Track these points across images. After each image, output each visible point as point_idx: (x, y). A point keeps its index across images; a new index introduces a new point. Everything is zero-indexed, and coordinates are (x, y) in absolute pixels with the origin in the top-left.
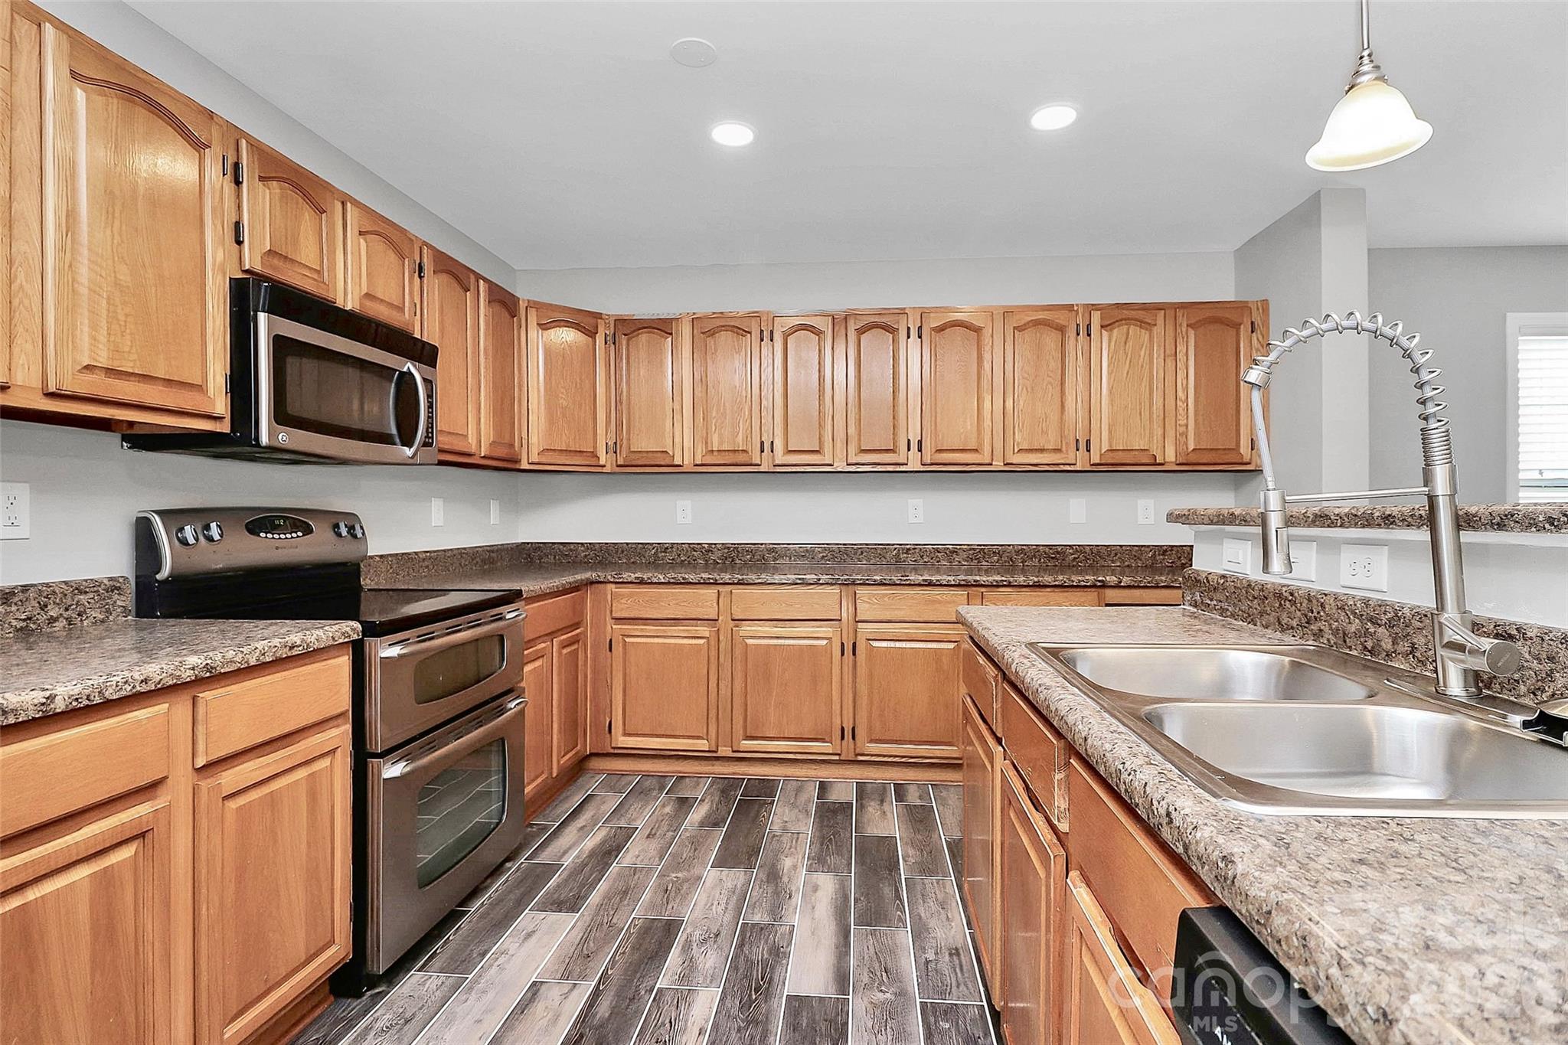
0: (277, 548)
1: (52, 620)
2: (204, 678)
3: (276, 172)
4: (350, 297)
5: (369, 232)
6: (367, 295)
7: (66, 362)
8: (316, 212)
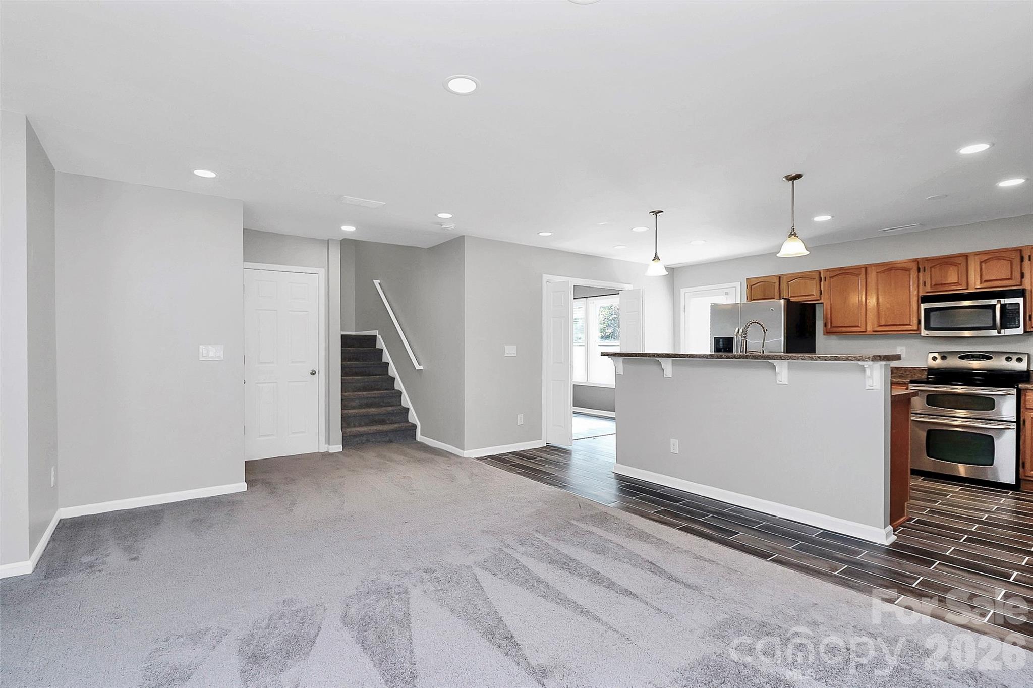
0: (969, 363)
3: (935, 263)
4: (975, 285)
5: (987, 260)
6: (986, 281)
7: (876, 326)
8: (956, 266)
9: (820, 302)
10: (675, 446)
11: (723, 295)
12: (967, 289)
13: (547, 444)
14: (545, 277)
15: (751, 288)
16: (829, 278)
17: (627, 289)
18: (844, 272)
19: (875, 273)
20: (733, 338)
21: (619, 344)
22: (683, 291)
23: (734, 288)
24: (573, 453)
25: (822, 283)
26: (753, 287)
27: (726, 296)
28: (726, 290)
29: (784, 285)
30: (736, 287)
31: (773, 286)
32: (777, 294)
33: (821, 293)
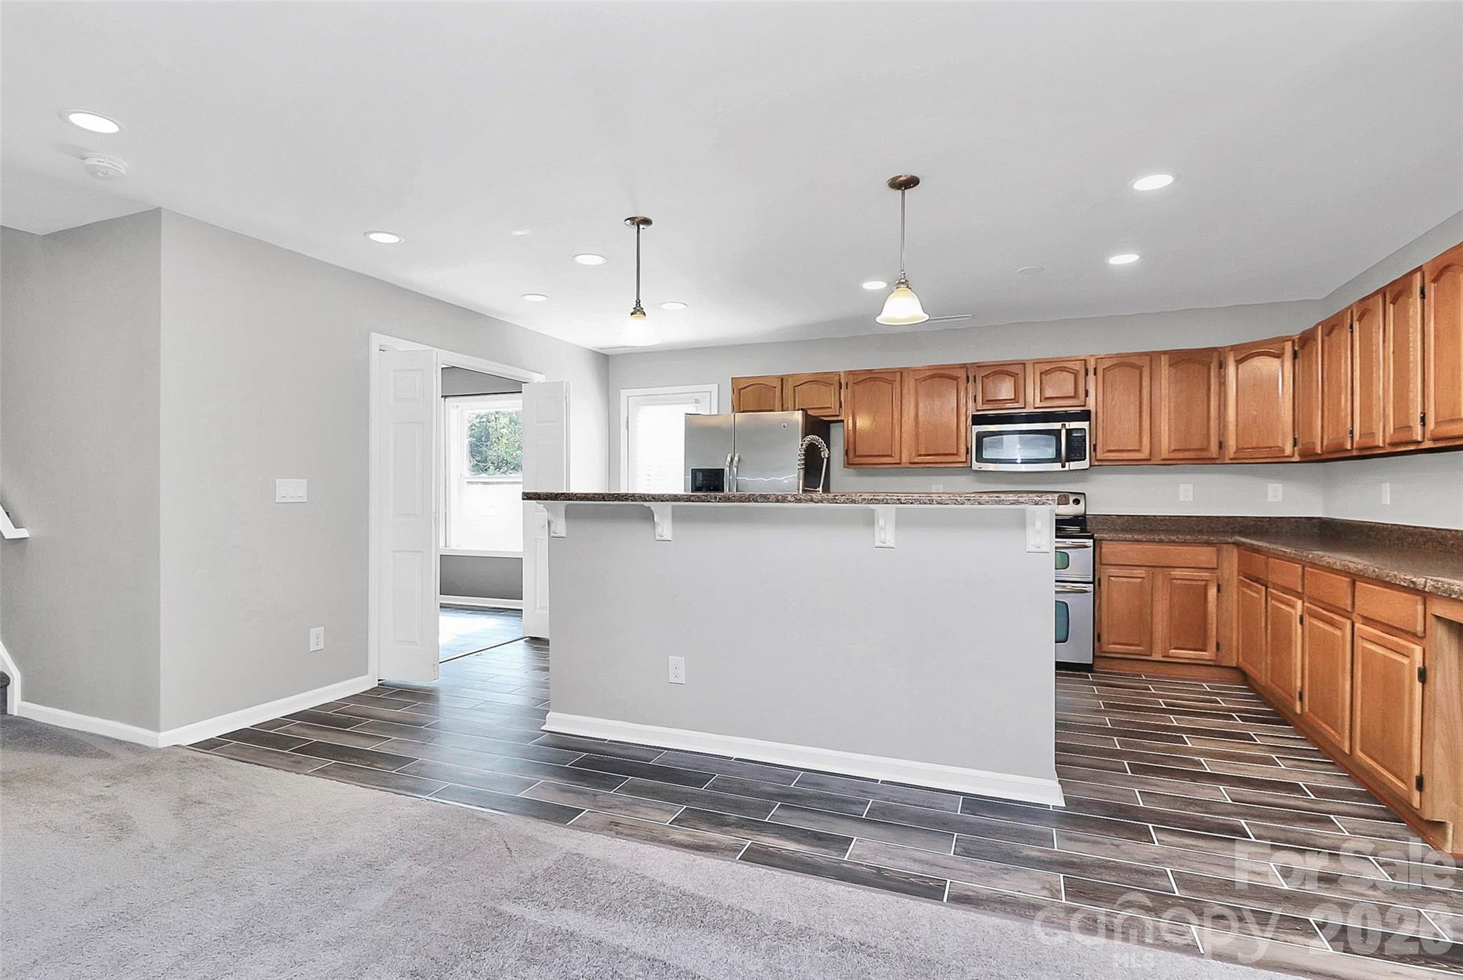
3: (987, 371)
4: (1033, 402)
5: (1047, 371)
6: (1047, 399)
7: (914, 455)
8: (1012, 376)
9: (840, 418)
10: (678, 668)
11: (691, 403)
12: (1024, 408)
13: (379, 680)
14: (376, 339)
15: (740, 392)
16: (852, 384)
17: (535, 382)
18: (872, 376)
19: (913, 380)
20: (723, 470)
21: (521, 480)
22: (624, 393)
23: (709, 393)
24: (442, 696)
25: (842, 390)
26: (742, 391)
27: (697, 405)
28: (697, 396)
29: (788, 392)
30: (710, 392)
31: (772, 392)
32: (778, 405)
33: (841, 406)
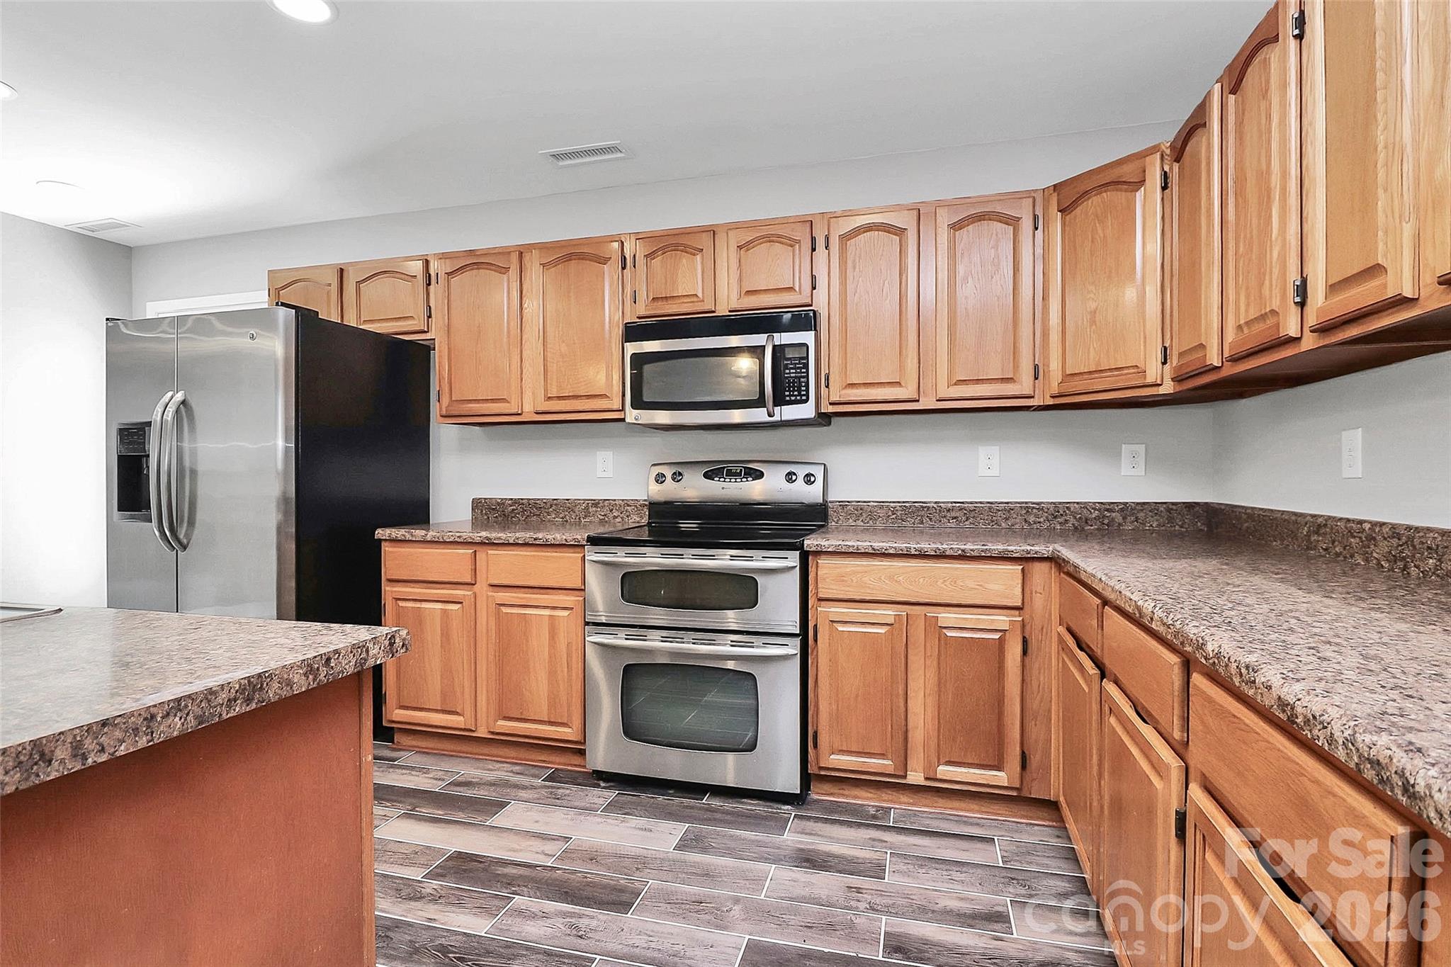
0: (723, 488)
1: (615, 517)
2: (485, 543)
3: (656, 246)
4: (729, 299)
5: (749, 243)
6: (749, 293)
7: (540, 398)
8: (695, 253)
9: (432, 336)
12: (714, 308)
15: (278, 295)
16: (445, 275)
18: (478, 259)
19: (540, 264)
22: (150, 308)
25: (432, 287)
26: (281, 293)
29: (350, 292)
31: (325, 293)
33: (430, 316)
